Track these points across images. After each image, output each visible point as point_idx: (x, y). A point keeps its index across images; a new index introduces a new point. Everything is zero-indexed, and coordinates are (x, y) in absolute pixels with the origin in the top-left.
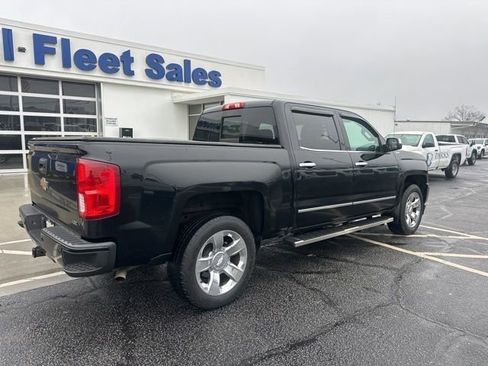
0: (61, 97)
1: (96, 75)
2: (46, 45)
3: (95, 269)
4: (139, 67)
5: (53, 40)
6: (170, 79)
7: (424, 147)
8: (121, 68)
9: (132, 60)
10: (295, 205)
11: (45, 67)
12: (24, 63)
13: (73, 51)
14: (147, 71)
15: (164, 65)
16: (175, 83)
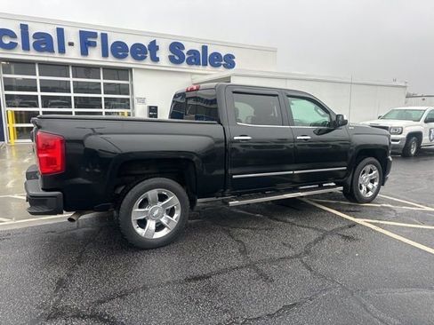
0: (102, 81)
1: (128, 62)
2: (89, 40)
3: (46, 210)
4: (163, 54)
5: (94, 35)
6: (189, 63)
7: (426, 122)
8: (148, 55)
9: (157, 48)
10: (229, 171)
11: (88, 58)
12: (73, 55)
13: (110, 43)
14: (170, 56)
15: (185, 52)
16: (195, 67)
